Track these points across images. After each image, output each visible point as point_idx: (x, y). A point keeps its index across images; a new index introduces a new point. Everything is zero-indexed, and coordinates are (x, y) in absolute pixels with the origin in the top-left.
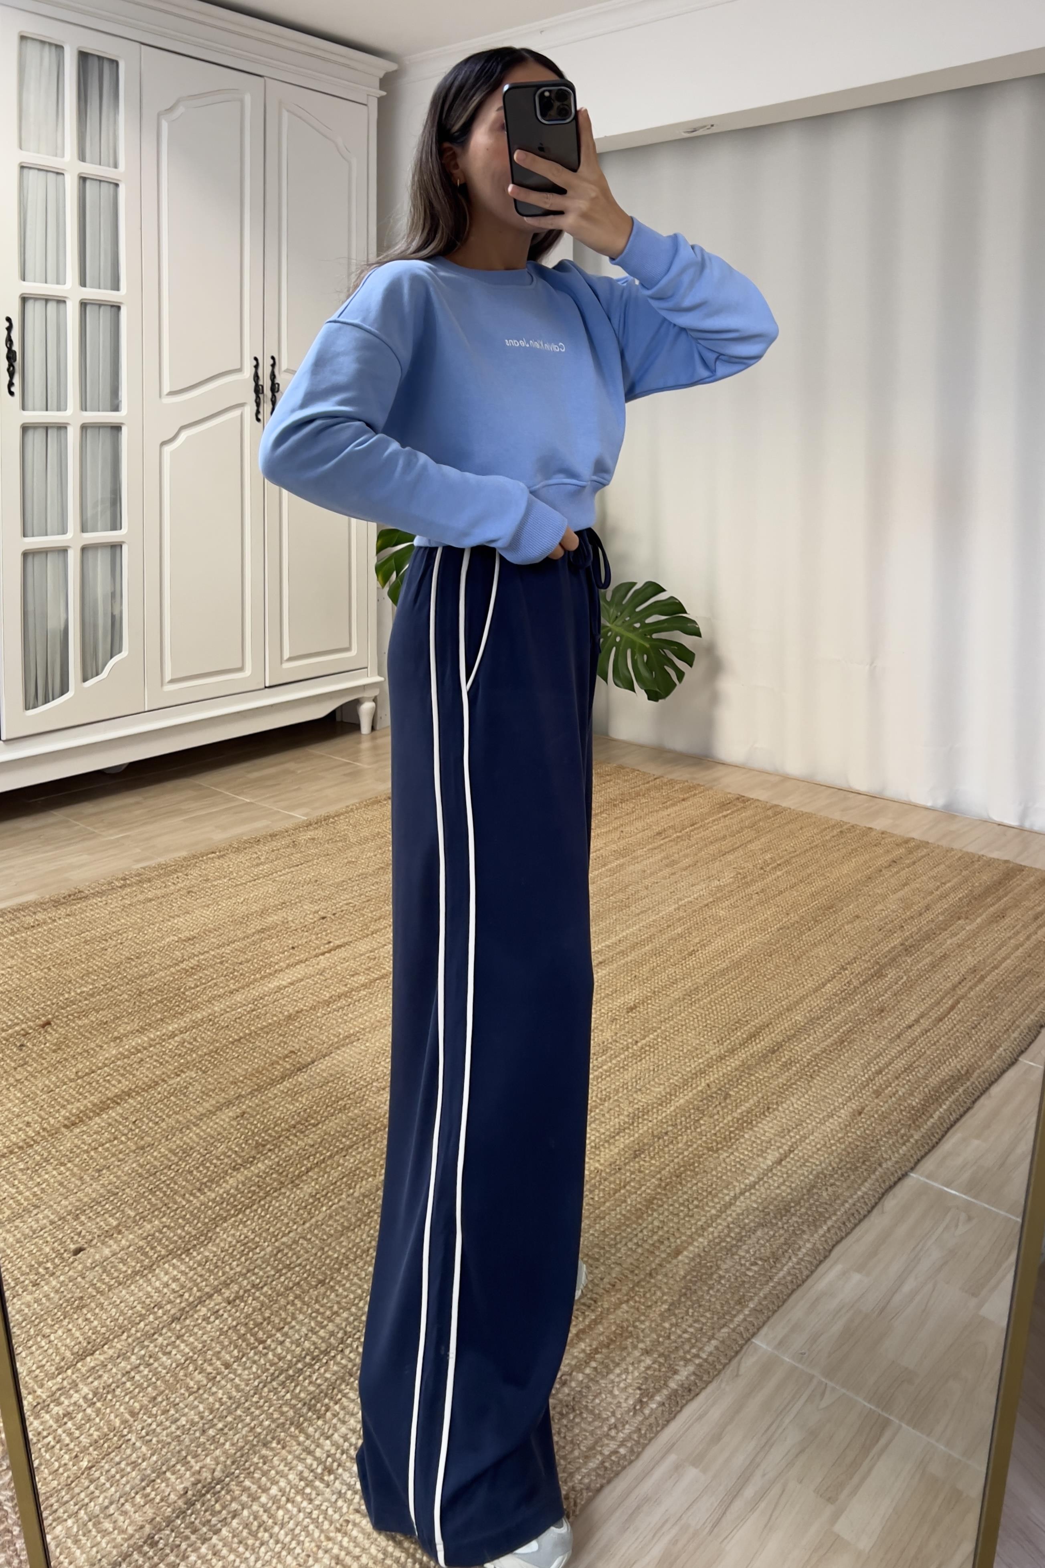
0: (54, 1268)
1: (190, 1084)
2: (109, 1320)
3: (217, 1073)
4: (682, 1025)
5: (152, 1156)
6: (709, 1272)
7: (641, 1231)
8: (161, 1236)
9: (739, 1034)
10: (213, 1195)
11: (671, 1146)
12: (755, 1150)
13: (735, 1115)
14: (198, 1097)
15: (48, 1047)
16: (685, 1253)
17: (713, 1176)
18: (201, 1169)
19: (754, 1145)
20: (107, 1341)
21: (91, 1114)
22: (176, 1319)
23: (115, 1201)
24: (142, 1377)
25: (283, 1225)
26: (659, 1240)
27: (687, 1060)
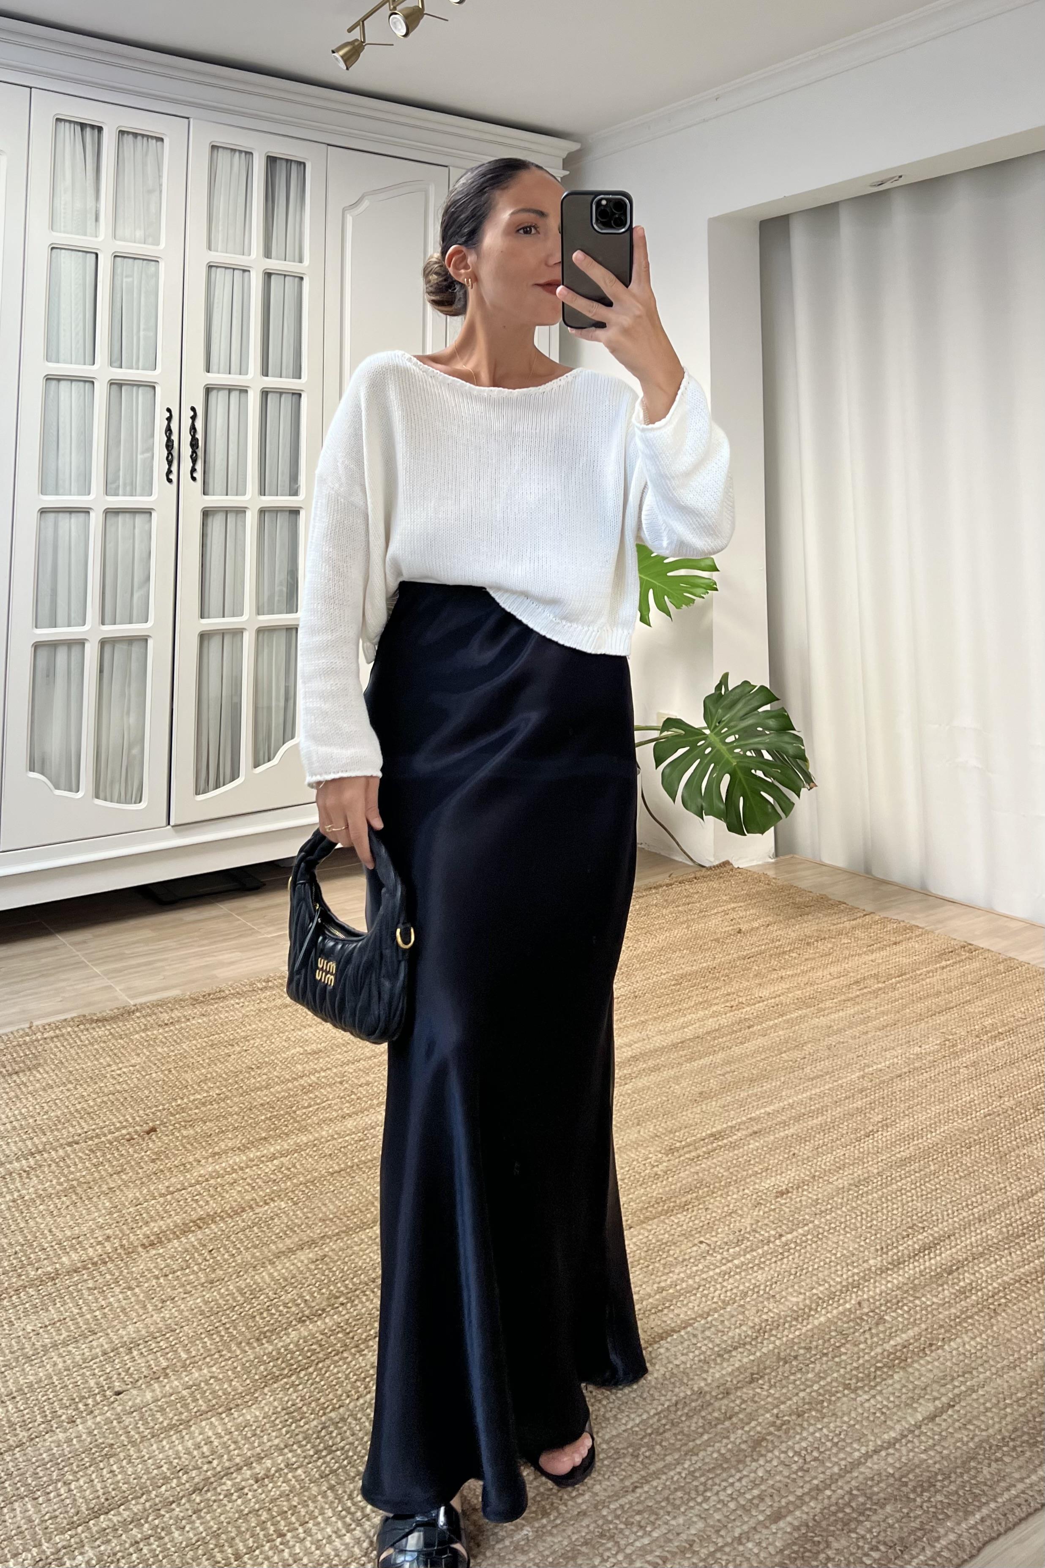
0: (94, 1406)
1: (277, 1215)
2: (133, 1476)
3: (307, 1207)
4: (841, 1223)
5: (219, 1293)
6: (814, 1550)
7: (740, 1480)
8: (206, 1388)
9: (910, 1243)
10: (270, 1348)
11: (799, 1376)
12: (904, 1397)
13: (887, 1346)
14: (282, 1231)
15: (148, 1156)
16: (789, 1519)
17: (845, 1422)
18: (265, 1315)
19: (904, 1390)
20: (125, 1501)
21: (171, 1236)
22: (197, 1490)
23: (171, 1339)
24: (151, 1551)
25: (336, 1396)
26: (759, 1496)
27: (839, 1267)
